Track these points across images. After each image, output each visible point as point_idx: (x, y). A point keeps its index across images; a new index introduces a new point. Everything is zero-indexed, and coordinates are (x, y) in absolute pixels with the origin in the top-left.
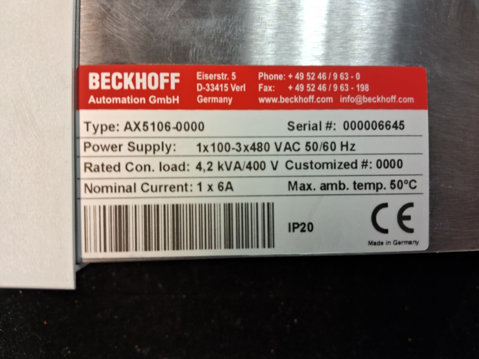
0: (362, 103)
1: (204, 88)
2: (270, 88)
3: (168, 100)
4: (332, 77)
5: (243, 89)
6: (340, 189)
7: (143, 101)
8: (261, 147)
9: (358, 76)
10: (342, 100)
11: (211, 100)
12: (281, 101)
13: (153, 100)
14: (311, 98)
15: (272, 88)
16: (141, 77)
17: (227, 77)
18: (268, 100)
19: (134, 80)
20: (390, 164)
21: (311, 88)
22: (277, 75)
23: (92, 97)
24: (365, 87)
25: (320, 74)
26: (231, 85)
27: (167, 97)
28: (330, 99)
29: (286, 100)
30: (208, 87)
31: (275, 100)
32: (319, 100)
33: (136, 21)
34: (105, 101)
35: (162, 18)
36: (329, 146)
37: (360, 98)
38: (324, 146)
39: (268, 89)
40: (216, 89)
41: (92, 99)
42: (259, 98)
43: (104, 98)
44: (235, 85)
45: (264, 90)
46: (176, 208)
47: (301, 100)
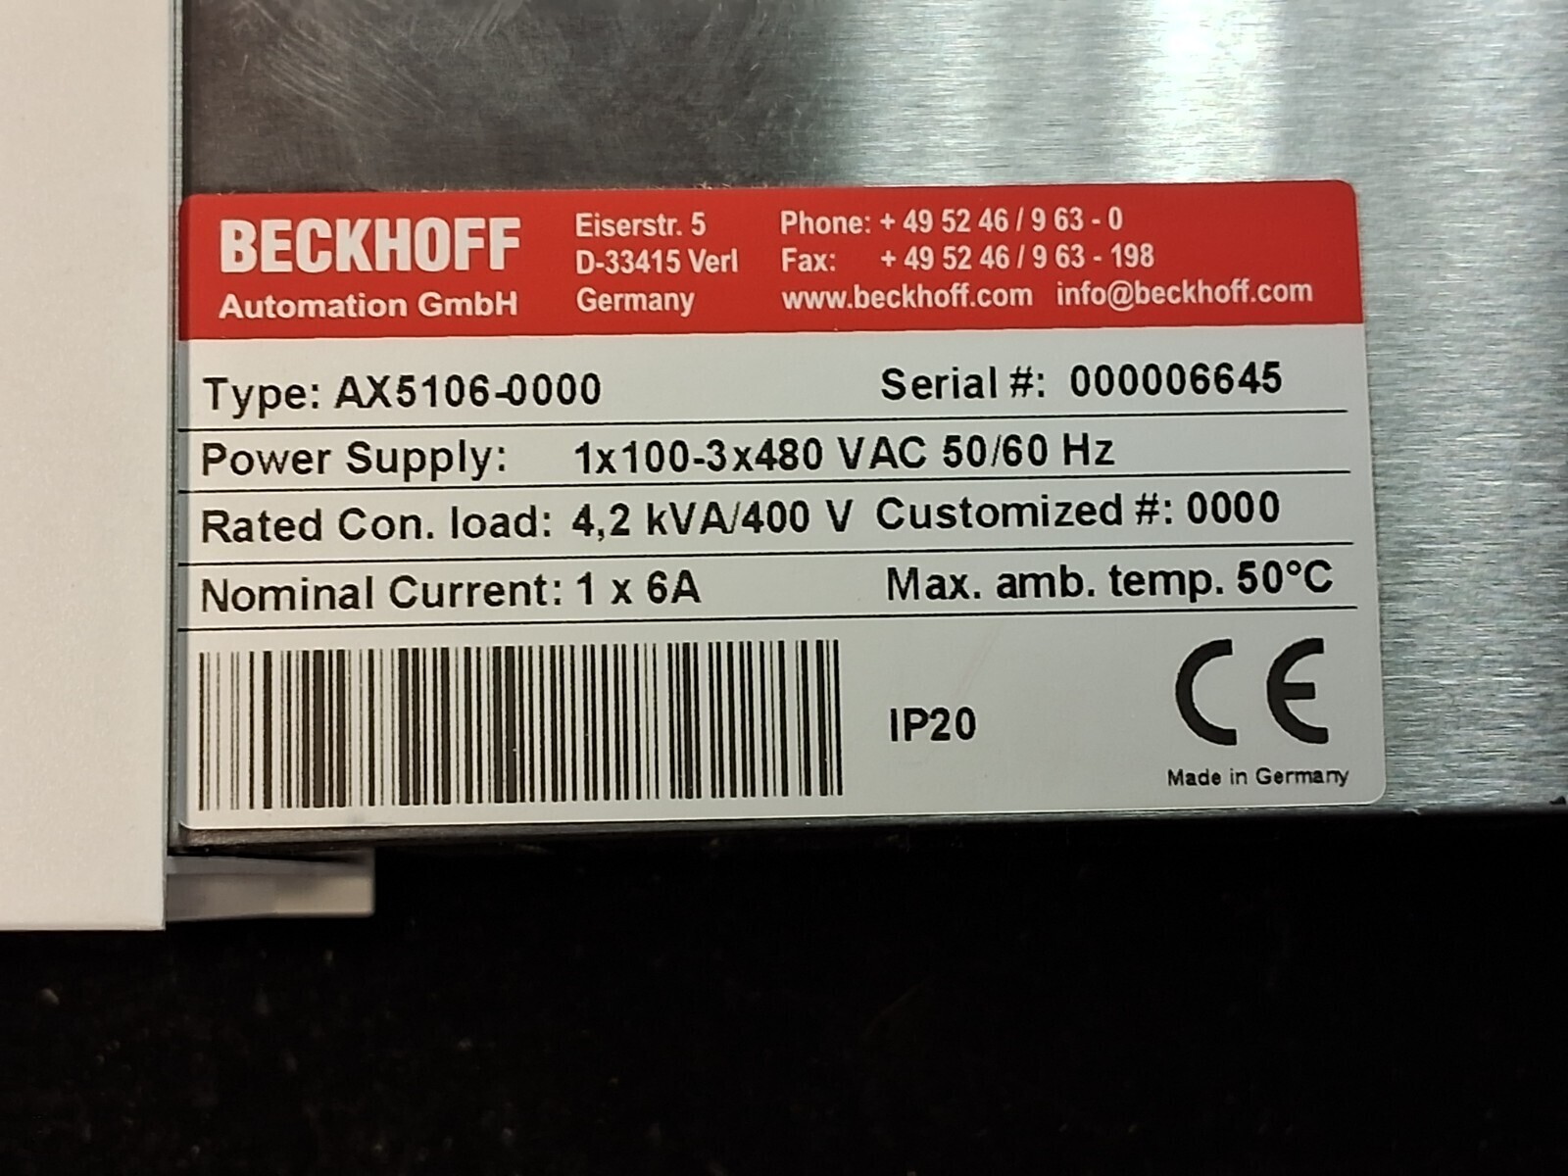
0: (1131, 306)
1: (600, 265)
2: (821, 260)
3: (479, 305)
4: (1028, 221)
5: (729, 263)
6: (1065, 592)
7: (398, 307)
8: (791, 454)
9: (1116, 219)
10: (1064, 296)
11: (622, 301)
12: (858, 305)
13: (434, 306)
14: (959, 290)
15: (827, 262)
16: (393, 234)
17: (675, 226)
18: (815, 301)
19: (369, 243)
20: (1233, 508)
21: (958, 259)
22: (843, 219)
23: (231, 298)
24: (1140, 254)
25: (987, 213)
26: (691, 253)
27: (478, 295)
28: (1023, 295)
29: (877, 299)
30: (614, 261)
31: (837, 300)
32: (985, 298)
33: (376, 52)
34: (275, 312)
35: (461, 41)
36: (1024, 448)
37: (1124, 290)
38: (1007, 450)
39: (814, 263)
40: (639, 266)
41: (231, 306)
42: (785, 295)
43: (270, 301)
44: (703, 252)
45: (801, 268)
46: (506, 660)
47: (925, 298)
